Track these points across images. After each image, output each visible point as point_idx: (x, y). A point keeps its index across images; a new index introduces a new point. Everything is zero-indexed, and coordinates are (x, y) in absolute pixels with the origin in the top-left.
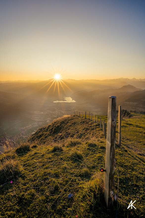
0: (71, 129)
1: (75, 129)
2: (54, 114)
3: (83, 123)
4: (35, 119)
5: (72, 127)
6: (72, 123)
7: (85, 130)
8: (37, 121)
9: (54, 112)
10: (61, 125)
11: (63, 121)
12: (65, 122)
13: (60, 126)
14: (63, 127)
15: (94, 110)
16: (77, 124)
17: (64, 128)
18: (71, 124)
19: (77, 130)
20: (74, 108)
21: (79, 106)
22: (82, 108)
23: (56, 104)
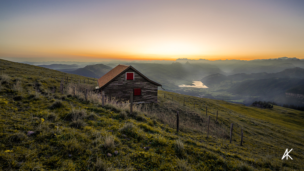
15: (234, 101)
20: (205, 96)
21: (212, 94)
22: (215, 96)
23: (182, 88)
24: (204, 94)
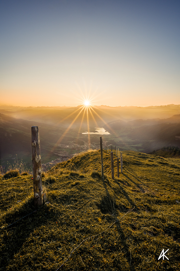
0: (90, 166)
1: (95, 165)
2: (82, 149)
3: (106, 159)
4: (59, 154)
5: (92, 163)
6: (94, 159)
7: (106, 167)
8: (61, 156)
9: (82, 146)
10: (81, 160)
11: (84, 156)
12: (86, 157)
13: (79, 161)
14: (83, 163)
15: (134, 146)
16: (98, 161)
17: (84, 165)
18: (92, 160)
19: (96, 167)
20: (108, 143)
21: (114, 140)
22: (118, 142)
23: (86, 136)
24: (107, 140)
